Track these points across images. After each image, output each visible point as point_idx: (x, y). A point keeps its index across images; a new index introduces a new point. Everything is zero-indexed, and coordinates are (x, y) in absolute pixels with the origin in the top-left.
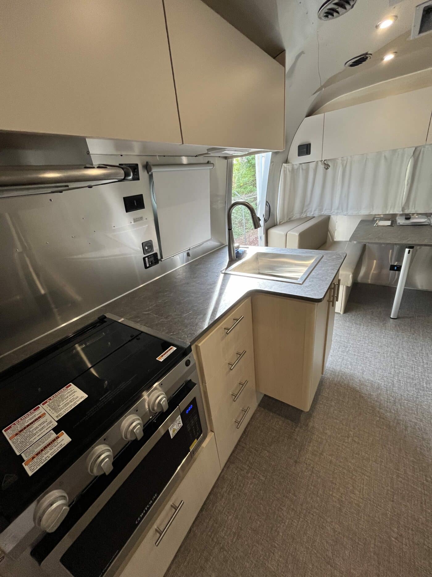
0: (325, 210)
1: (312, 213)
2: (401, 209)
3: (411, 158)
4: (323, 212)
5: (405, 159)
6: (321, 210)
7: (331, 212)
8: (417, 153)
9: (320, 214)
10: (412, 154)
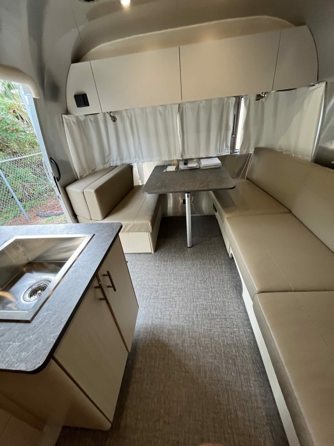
0: (126, 159)
1: (115, 163)
2: (180, 156)
3: (178, 113)
4: (124, 161)
5: (174, 114)
6: (122, 159)
7: (131, 160)
8: (181, 109)
9: (122, 163)
10: (178, 110)
